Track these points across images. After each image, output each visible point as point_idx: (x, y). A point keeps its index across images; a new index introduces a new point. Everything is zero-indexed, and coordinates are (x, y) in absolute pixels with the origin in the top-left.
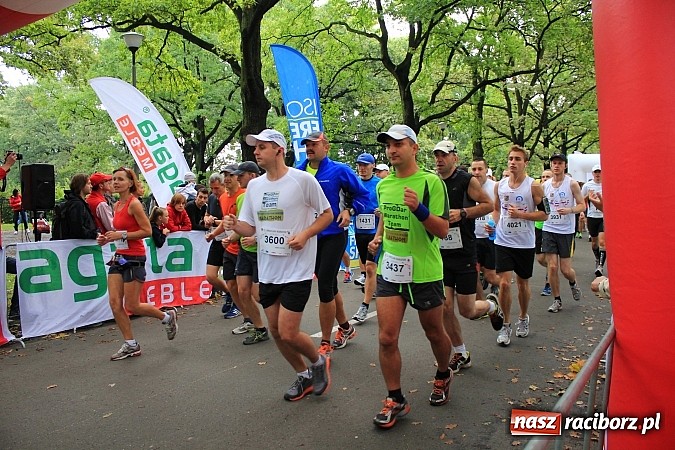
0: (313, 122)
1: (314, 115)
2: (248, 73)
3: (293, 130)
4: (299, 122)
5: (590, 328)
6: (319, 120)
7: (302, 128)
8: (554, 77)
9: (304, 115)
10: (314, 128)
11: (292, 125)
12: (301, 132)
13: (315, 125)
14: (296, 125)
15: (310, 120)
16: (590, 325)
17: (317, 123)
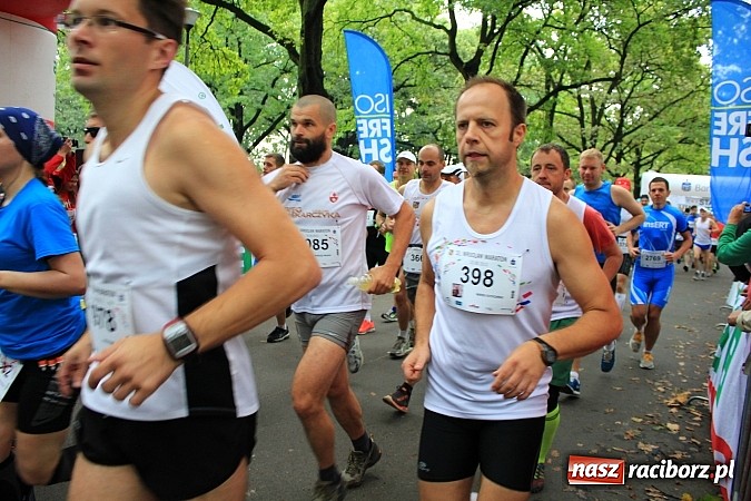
0: (384, 121)
1: (385, 113)
2: (309, 62)
3: (360, 129)
4: (368, 120)
5: (682, 364)
6: (391, 119)
7: (371, 127)
8: (635, 86)
9: (374, 112)
10: (384, 128)
11: (359, 122)
12: (370, 131)
13: (385, 124)
14: (364, 122)
15: (381, 118)
16: (682, 360)
17: (388, 121)
